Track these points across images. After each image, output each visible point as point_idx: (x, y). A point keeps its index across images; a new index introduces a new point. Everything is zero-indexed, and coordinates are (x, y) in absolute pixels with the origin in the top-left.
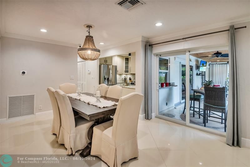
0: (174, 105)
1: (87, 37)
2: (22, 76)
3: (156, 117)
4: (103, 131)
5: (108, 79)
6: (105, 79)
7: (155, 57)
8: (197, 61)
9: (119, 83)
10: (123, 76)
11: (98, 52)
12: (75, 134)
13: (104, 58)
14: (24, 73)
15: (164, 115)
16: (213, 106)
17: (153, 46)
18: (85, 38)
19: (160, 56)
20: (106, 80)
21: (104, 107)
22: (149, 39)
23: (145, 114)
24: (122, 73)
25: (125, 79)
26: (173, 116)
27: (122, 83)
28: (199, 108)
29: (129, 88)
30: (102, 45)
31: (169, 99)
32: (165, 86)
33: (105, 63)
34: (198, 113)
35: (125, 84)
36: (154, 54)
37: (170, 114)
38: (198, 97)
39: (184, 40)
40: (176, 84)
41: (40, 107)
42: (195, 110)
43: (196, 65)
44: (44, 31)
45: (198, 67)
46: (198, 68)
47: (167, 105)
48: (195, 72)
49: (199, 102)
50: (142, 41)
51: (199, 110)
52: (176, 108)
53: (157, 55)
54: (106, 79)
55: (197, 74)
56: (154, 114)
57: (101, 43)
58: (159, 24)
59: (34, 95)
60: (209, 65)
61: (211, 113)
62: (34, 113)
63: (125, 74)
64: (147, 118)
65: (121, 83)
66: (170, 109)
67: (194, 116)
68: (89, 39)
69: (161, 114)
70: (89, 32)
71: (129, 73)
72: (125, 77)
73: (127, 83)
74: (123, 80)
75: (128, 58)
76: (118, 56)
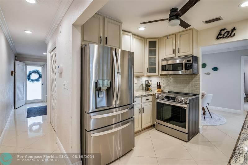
5: (110, 90)
10: (143, 80)
20: (104, 95)
24: (142, 74)
25: (147, 85)
71: (158, 74)
72: (147, 81)
73: (154, 94)
74: (143, 87)
75: (156, 41)
76: (133, 34)
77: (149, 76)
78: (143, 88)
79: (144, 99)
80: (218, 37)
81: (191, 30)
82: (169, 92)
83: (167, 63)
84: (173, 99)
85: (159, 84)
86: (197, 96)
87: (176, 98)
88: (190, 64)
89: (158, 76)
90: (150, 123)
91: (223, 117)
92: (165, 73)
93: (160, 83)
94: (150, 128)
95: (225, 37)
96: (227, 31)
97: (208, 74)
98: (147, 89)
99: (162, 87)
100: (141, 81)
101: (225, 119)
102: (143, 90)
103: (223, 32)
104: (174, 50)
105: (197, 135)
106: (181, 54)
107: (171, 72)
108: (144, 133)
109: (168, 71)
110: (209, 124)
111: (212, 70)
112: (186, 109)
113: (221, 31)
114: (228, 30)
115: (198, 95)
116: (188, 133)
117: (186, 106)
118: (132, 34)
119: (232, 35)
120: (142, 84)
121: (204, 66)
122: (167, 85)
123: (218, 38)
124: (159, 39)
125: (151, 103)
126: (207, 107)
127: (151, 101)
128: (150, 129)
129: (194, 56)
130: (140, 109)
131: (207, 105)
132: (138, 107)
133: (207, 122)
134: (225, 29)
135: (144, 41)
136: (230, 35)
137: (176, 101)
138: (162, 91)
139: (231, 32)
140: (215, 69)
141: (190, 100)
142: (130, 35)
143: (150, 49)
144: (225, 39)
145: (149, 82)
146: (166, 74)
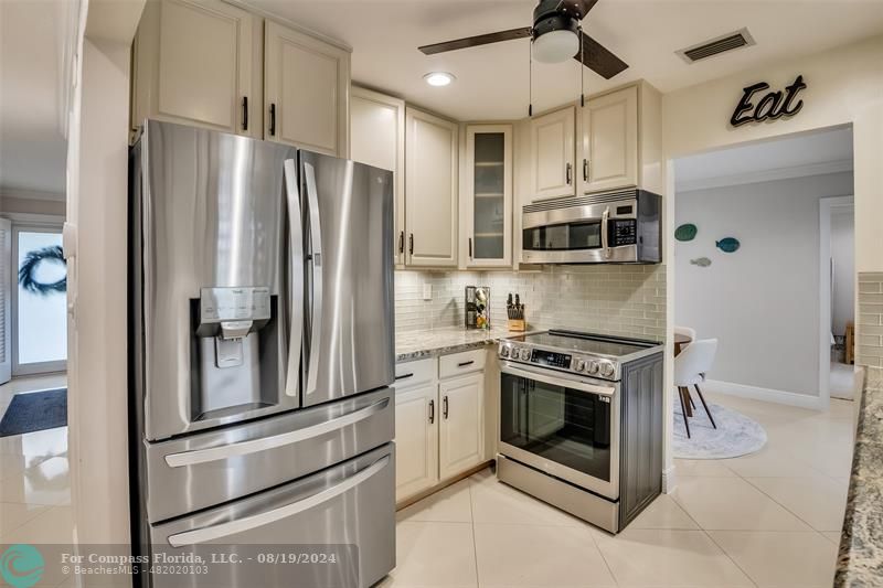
9: (426, 354)
10: (458, 287)
24: (451, 260)
25: (471, 307)
27: (455, 349)
35: (479, 357)
63: (471, 269)
65: (441, 352)
71: (509, 264)
72: (471, 291)
73: (491, 343)
74: (456, 311)
75: (502, 135)
76: (410, 104)
77: (482, 272)
78: (456, 316)
79: (450, 361)
80: (734, 116)
81: (635, 88)
82: (552, 333)
83: (548, 217)
84: (561, 361)
85: (514, 302)
86: (655, 349)
87: (575, 357)
88: (627, 223)
89: (510, 269)
90: (476, 456)
91: (755, 423)
92: (538, 257)
93: (517, 296)
94: (476, 476)
95: (764, 118)
96: (772, 94)
97: (704, 262)
98: (471, 322)
99: (527, 313)
100: (449, 289)
101: (760, 428)
102: (456, 323)
103: (755, 99)
104: (569, 167)
105: (656, 500)
106: (595, 185)
107: (564, 256)
108: (447, 497)
109: (551, 249)
110: (703, 454)
111: (719, 249)
112: (609, 404)
113: (748, 91)
114: (773, 89)
115: (658, 344)
116: (618, 500)
117: (610, 391)
118: (403, 102)
119: (791, 108)
120: (453, 300)
121: (686, 232)
122: (548, 305)
123: (735, 122)
124: (514, 124)
125: (480, 377)
126: (696, 386)
127: (482, 370)
128: (478, 481)
129: (643, 191)
130: (432, 404)
131: (698, 380)
132: (425, 397)
133: (695, 445)
134: (763, 86)
135: (454, 133)
136: (784, 110)
137: (572, 369)
138: (529, 327)
139: (785, 97)
140: (729, 245)
141: (624, 367)
142: (397, 108)
143: (478, 164)
144: (763, 123)
145: (477, 295)
146: (542, 264)
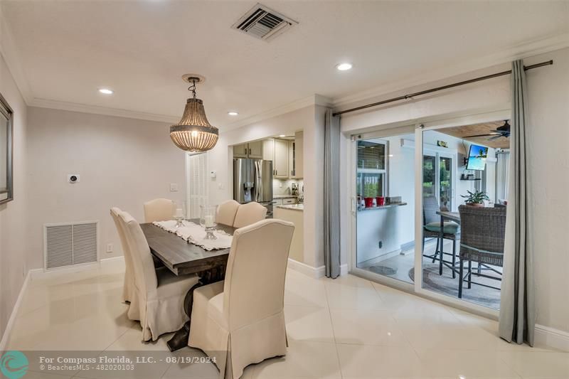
0: (399, 248)
1: (189, 101)
2: (71, 184)
3: (349, 273)
4: (209, 298)
5: (253, 190)
6: (245, 189)
7: (349, 140)
8: (463, 147)
9: (279, 198)
10: (290, 184)
11: (213, 133)
12: (157, 301)
13: (243, 145)
14: (74, 179)
15: (372, 269)
16: (480, 251)
17: (343, 115)
18: (186, 103)
19: (360, 137)
20: (249, 193)
21: (214, 250)
22: (332, 99)
23: (324, 267)
24: (287, 177)
25: (293, 189)
26: (391, 272)
28: (454, 255)
29: (290, 209)
30: (235, 116)
31: (385, 233)
32: (375, 206)
33: (246, 156)
34: (451, 265)
35: (293, 200)
36: (346, 134)
37: (386, 268)
38: (450, 230)
39: (409, 99)
40: (403, 201)
41: (110, 247)
42: (443, 259)
43: (460, 155)
44: (106, 91)
45: (465, 159)
46: (465, 163)
47: (380, 246)
48: (456, 172)
49: (452, 241)
50: (317, 106)
51: (454, 259)
52: (403, 254)
53: (352, 136)
54: (249, 189)
55: (463, 178)
56: (346, 265)
57: (231, 114)
58: (345, 67)
59: (96, 224)
60: (497, 155)
61: (482, 267)
62: (98, 258)
63: (293, 179)
64: (328, 275)
65: (283, 198)
66: (389, 256)
67: (441, 273)
68: (195, 105)
69: (364, 268)
70: (194, 91)
73: (297, 197)
74: (289, 190)
98: (293, 193)
100: (287, 184)
120: (289, 187)
145: (295, 186)
